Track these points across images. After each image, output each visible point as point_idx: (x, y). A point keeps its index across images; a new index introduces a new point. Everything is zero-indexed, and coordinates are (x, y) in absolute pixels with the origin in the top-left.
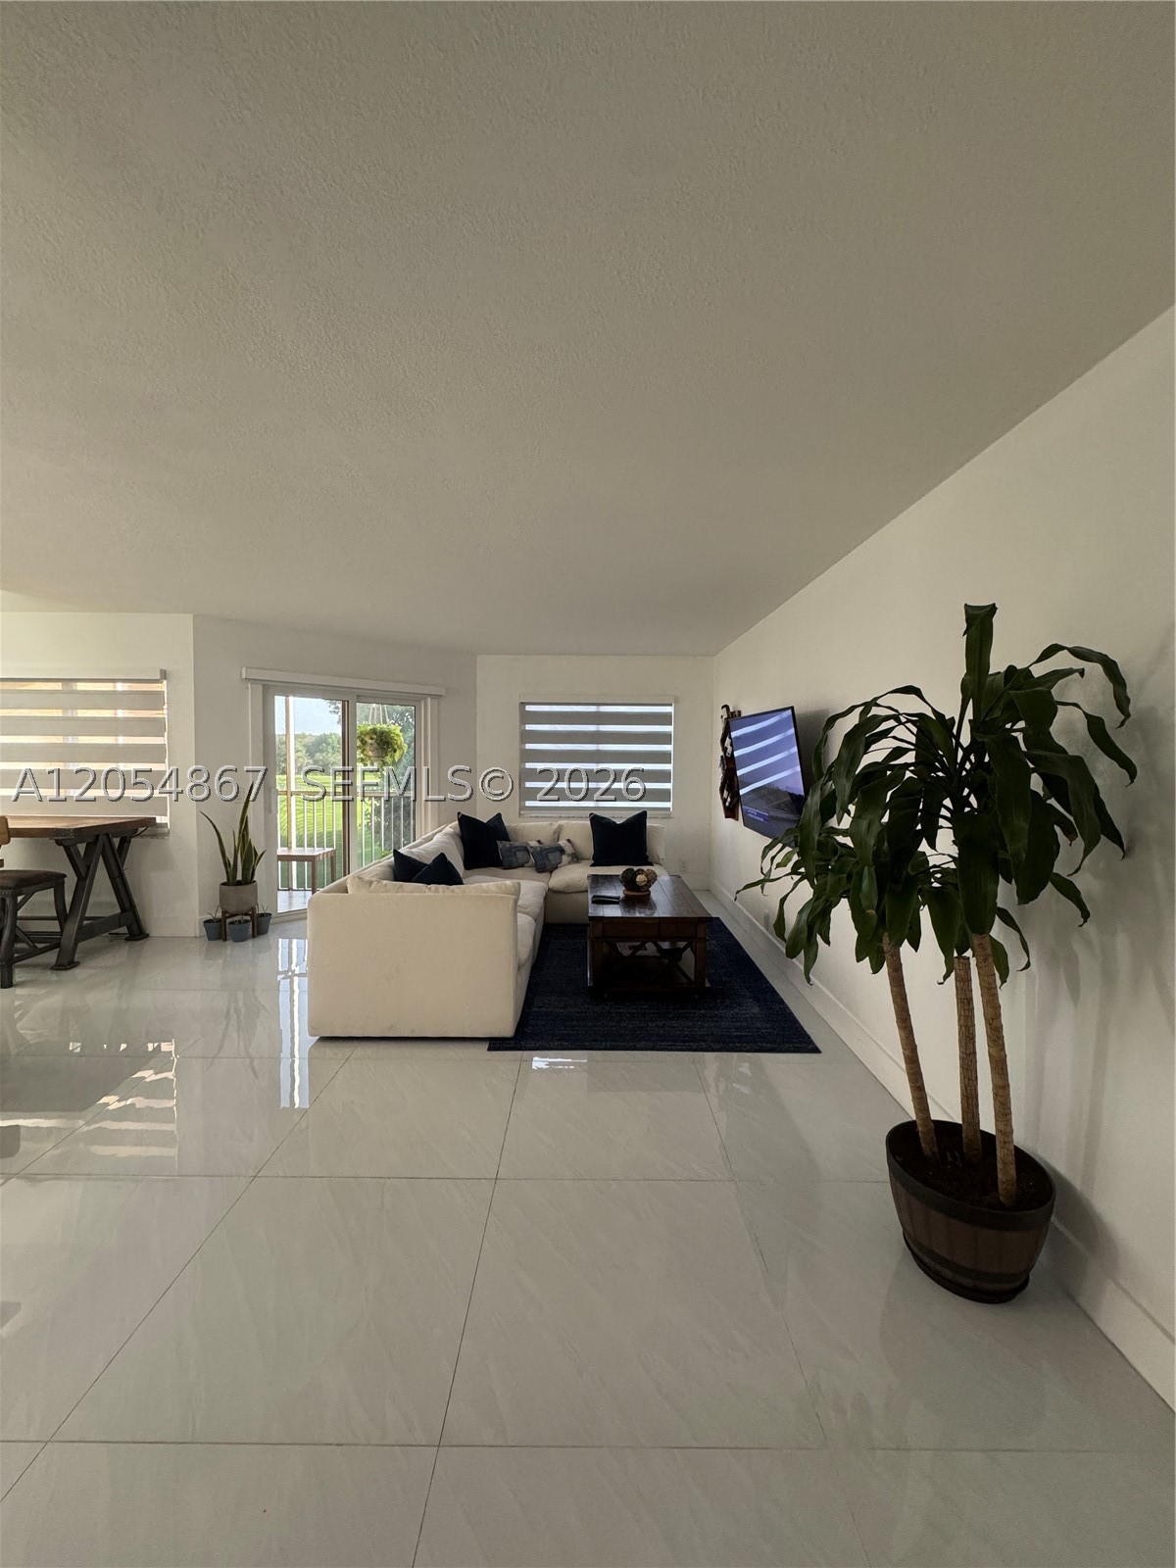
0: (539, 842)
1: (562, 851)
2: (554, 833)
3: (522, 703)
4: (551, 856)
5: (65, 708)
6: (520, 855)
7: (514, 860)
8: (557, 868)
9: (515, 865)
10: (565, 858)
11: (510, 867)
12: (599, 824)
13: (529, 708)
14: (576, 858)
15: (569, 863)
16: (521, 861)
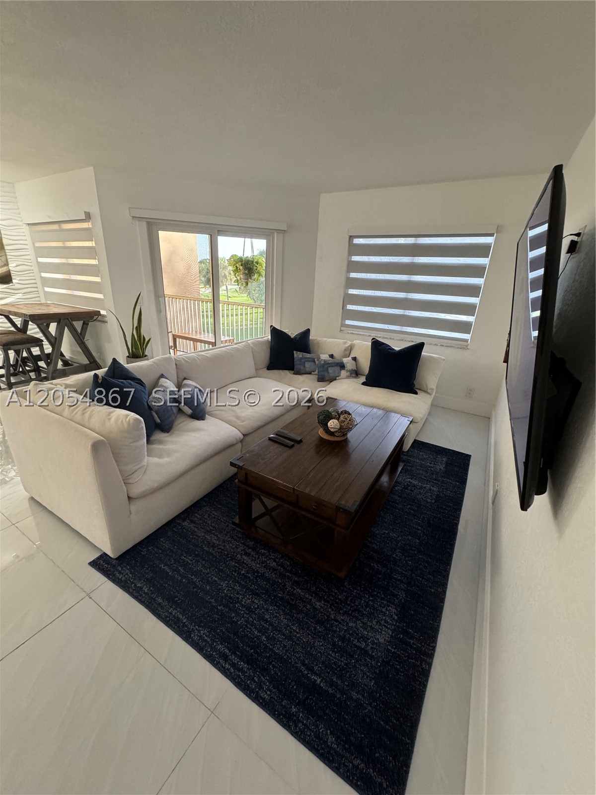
0: (332, 356)
1: (342, 366)
2: (345, 350)
3: (351, 236)
4: (331, 370)
5: (64, 241)
6: (308, 365)
7: (302, 368)
8: (336, 379)
9: (304, 372)
10: (343, 373)
11: (298, 373)
12: (378, 347)
13: (357, 241)
14: (356, 373)
15: (348, 377)
16: (308, 370)
